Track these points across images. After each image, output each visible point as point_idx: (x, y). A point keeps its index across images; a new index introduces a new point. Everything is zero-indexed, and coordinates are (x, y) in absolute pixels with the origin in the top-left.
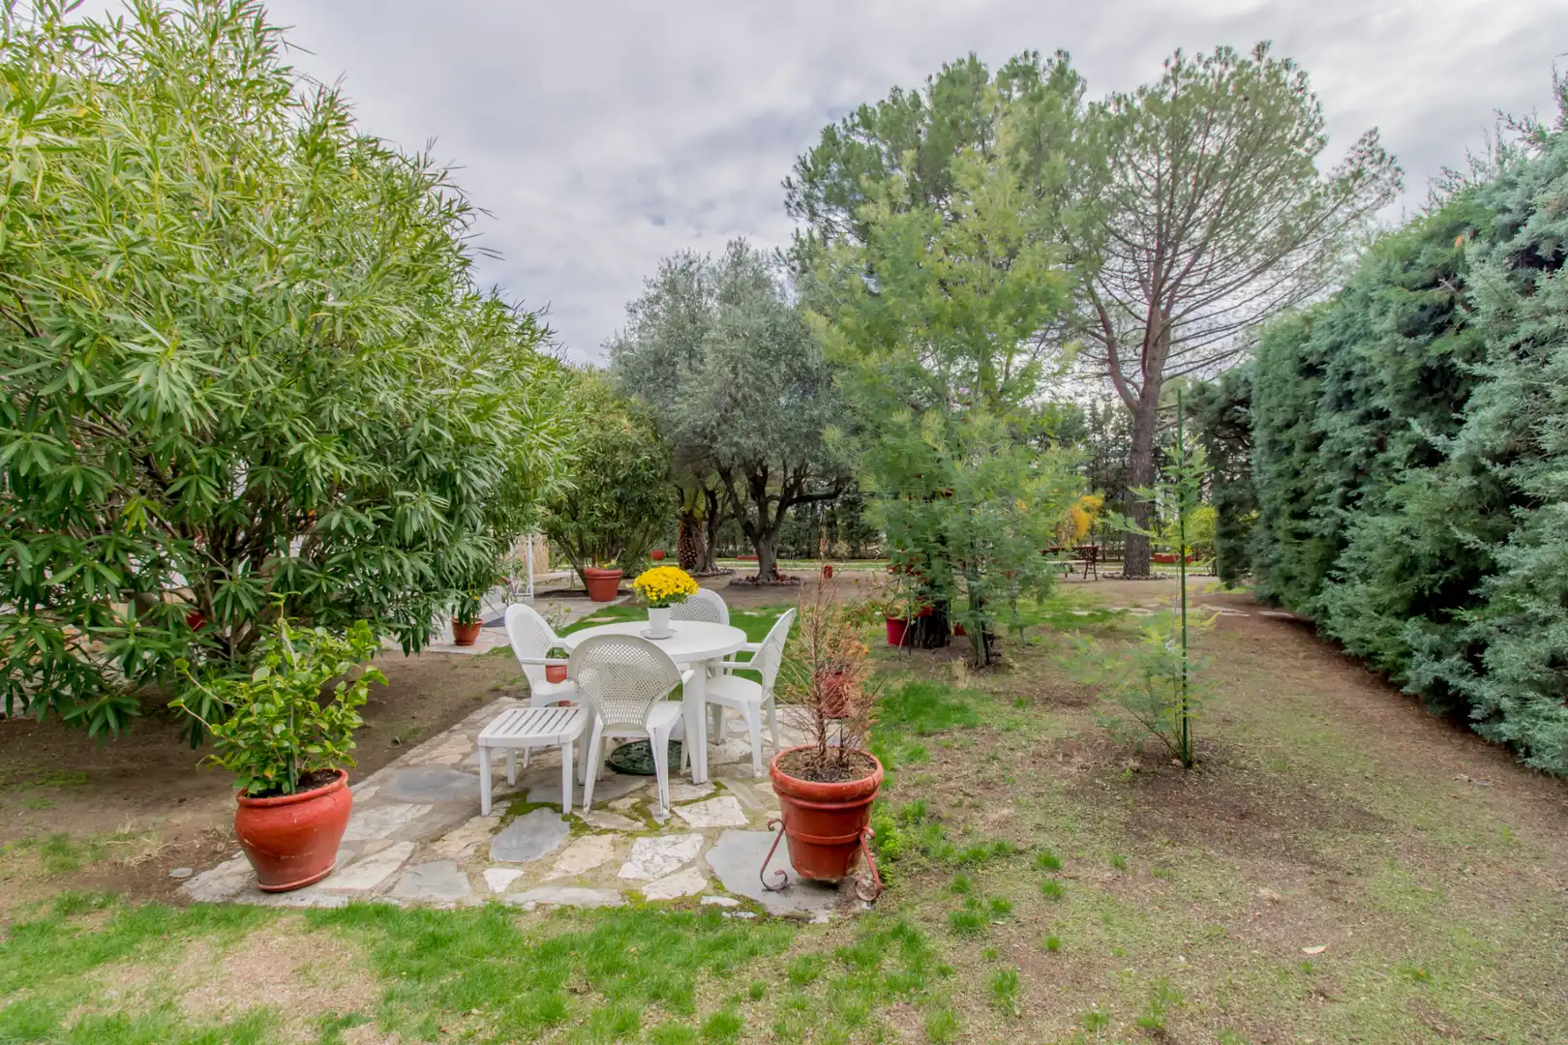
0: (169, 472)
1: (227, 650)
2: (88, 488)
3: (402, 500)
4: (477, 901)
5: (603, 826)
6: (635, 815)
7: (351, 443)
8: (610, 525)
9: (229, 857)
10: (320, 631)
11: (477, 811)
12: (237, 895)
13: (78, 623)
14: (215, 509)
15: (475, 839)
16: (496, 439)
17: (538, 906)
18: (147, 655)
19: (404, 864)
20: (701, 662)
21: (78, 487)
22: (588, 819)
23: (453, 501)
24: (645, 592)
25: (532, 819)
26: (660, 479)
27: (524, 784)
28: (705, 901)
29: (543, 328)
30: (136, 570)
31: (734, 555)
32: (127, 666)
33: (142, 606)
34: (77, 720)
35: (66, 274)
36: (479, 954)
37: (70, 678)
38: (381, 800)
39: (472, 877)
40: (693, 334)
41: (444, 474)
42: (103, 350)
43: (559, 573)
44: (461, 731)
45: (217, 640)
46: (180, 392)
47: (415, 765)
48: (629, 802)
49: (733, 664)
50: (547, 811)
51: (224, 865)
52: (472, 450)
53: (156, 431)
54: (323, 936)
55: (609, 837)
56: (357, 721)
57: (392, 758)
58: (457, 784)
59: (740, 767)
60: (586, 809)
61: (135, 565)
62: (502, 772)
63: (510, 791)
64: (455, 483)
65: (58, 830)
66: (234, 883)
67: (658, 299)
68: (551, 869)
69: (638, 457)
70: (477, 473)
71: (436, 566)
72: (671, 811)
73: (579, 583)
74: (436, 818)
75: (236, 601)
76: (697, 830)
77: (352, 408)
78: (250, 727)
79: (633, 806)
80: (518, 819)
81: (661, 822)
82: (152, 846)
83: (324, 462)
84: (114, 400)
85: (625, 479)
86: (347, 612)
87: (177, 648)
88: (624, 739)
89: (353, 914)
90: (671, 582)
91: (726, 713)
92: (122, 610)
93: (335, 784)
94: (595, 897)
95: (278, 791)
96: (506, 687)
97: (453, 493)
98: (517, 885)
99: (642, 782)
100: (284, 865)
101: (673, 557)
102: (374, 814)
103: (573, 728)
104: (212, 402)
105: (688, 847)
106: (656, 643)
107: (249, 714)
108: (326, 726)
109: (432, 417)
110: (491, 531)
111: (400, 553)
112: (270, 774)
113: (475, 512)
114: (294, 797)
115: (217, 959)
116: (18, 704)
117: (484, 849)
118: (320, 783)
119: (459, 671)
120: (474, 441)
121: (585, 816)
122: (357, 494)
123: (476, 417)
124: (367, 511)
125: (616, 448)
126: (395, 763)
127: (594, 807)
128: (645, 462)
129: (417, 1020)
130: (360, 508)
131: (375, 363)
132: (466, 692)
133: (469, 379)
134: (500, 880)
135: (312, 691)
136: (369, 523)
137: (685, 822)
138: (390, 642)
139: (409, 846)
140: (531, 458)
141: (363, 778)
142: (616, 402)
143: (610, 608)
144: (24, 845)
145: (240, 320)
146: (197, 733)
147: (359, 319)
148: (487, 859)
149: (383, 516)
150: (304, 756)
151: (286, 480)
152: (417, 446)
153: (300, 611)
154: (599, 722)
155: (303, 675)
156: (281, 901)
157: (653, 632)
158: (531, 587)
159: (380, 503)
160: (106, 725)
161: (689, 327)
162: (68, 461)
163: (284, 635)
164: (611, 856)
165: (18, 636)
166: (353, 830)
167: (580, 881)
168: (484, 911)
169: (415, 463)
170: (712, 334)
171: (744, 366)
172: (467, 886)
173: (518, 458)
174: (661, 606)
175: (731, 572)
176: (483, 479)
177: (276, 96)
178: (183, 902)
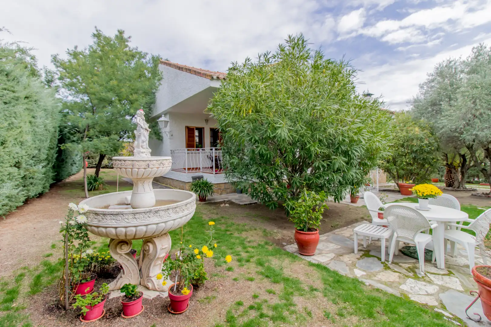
0: (284, 152)
1: (294, 194)
2: (270, 156)
3: (334, 159)
4: (351, 276)
5: (396, 270)
6: (409, 270)
7: (321, 144)
8: (410, 168)
9: (293, 244)
10: (313, 192)
11: (353, 252)
12: (295, 253)
13: (268, 185)
14: (292, 160)
15: (352, 259)
16: (362, 140)
17: (370, 285)
18: (279, 193)
19: (332, 259)
20: (442, 222)
21: (269, 156)
22: (391, 266)
23: (349, 159)
24: (417, 193)
25: (370, 260)
26: (434, 151)
27: (369, 248)
28: (436, 310)
29: (381, 102)
30: (278, 174)
31: (478, 183)
32: (276, 195)
33: (279, 182)
34: (268, 206)
35: (268, 111)
36: (350, 289)
37: (267, 196)
38: (327, 241)
39: (350, 269)
40: (451, 91)
41: (346, 151)
42: (273, 126)
43: (390, 184)
44: (351, 228)
45: (292, 192)
46: (286, 134)
47: (336, 234)
48: (407, 266)
49: (461, 226)
50: (376, 259)
51: (292, 245)
52: (355, 144)
53: (281, 143)
54: (312, 268)
55: (398, 274)
56: (321, 217)
57: (331, 230)
58: (348, 243)
59: (463, 268)
60: (390, 263)
61: (278, 173)
62: (362, 243)
63: (364, 249)
64: (349, 154)
65: (265, 228)
66: (294, 250)
67: (433, 81)
68: (375, 276)
69: (423, 142)
70: (356, 151)
71: (343, 177)
72: (425, 274)
73: (397, 188)
74: (341, 250)
75: (296, 183)
76: (437, 285)
77: (321, 135)
78: (298, 213)
79: (409, 267)
80: (366, 258)
81: (420, 276)
82: (279, 236)
83: (315, 149)
84: (275, 137)
85: (417, 151)
86: (320, 188)
87: (285, 192)
88: (408, 244)
89: (318, 266)
90: (429, 190)
91: (457, 246)
92: (275, 183)
93: (315, 232)
94: (390, 290)
95: (303, 230)
96: (366, 218)
97: (349, 157)
98: (364, 276)
99: (414, 261)
100: (304, 249)
101: (443, 181)
102: (325, 244)
103: (385, 234)
104: (292, 136)
105: (431, 289)
106: (421, 212)
107: (297, 210)
108: (313, 217)
109: (343, 135)
110: (362, 168)
111: (333, 174)
112: (302, 225)
113: (355, 162)
114: (306, 233)
115: (290, 264)
116: (259, 201)
117: (354, 263)
118: (312, 231)
119: (351, 210)
120: (355, 141)
121: (389, 264)
122: (323, 157)
123: (356, 134)
124: (325, 161)
125: (413, 139)
126: (331, 232)
127: (393, 263)
128: (426, 144)
129: (332, 297)
130: (323, 161)
131: (327, 122)
132: (354, 217)
133: (353, 123)
134: (358, 273)
135: (311, 207)
136: (325, 165)
137: (431, 280)
138: (331, 198)
139: (334, 255)
140: (374, 145)
141: (323, 234)
142: (413, 123)
143: (409, 198)
144: (260, 229)
145: (297, 116)
146: (288, 213)
147: (323, 111)
148: (355, 266)
149: (329, 163)
150: (309, 223)
151: (306, 153)
152: (338, 143)
153: (309, 188)
154: (395, 235)
155: (309, 203)
156: (303, 257)
157: (420, 207)
158: (378, 188)
159: (329, 160)
160: (272, 208)
161: (449, 88)
162: (268, 150)
163: (305, 193)
164: (397, 280)
165: (259, 186)
166: (320, 246)
167: (385, 283)
168: (353, 280)
169: (338, 148)
170: (462, 89)
171: (480, 100)
172: (348, 271)
173: (370, 145)
174: (424, 198)
175: (474, 190)
176: (358, 152)
177: (306, 57)
178: (285, 250)
